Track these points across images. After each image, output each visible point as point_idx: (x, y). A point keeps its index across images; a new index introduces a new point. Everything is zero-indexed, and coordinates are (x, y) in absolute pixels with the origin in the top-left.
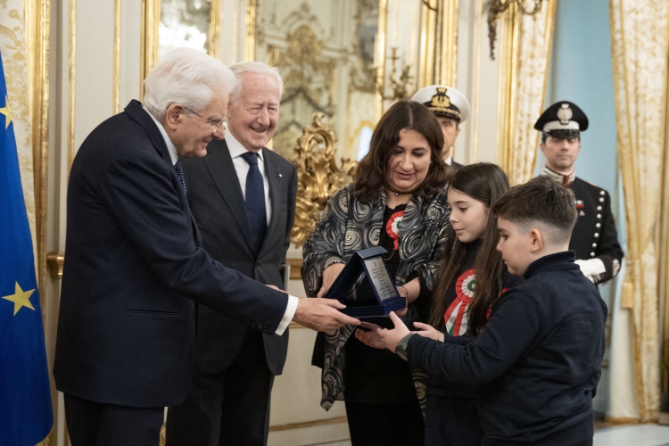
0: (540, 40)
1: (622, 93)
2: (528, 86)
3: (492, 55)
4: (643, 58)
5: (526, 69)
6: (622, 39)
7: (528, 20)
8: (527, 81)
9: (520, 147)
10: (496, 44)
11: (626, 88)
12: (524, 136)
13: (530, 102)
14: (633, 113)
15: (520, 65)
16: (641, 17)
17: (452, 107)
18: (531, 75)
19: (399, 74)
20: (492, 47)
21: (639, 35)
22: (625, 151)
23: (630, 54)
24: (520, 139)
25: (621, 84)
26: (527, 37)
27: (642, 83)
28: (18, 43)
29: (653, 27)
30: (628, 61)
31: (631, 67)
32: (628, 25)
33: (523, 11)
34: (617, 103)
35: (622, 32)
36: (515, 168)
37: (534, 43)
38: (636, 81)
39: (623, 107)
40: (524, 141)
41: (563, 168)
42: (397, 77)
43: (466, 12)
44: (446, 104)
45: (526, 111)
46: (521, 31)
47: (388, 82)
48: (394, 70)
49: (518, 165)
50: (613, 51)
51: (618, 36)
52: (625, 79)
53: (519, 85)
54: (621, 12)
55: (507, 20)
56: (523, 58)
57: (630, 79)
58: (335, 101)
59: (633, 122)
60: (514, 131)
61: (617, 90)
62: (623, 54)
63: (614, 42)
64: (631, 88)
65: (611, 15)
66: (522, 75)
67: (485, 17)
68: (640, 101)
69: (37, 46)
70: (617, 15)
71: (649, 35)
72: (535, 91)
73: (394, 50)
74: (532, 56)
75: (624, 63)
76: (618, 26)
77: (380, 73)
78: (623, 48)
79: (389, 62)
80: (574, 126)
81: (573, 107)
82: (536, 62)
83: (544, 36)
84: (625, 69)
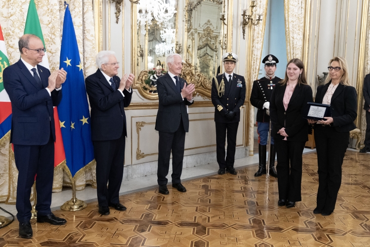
0: (260, 32)
1: (288, 47)
3: (244, 38)
4: (295, 36)
5: (256, 41)
6: (289, 30)
7: (256, 26)
8: (256, 45)
9: (254, 65)
10: (245, 34)
11: (290, 45)
12: (255, 62)
13: (257, 51)
14: (292, 53)
15: (253, 41)
16: (294, 23)
17: (233, 58)
18: (258, 43)
20: (244, 36)
21: (294, 29)
23: (291, 35)
24: (254, 63)
26: (256, 32)
27: (295, 43)
28: (93, 44)
29: (299, 26)
30: (290, 37)
31: (291, 39)
32: (291, 26)
33: (254, 24)
34: (287, 50)
35: (289, 28)
36: (252, 71)
37: (258, 33)
38: (293, 43)
39: (289, 51)
40: (255, 63)
43: (235, 25)
44: (231, 58)
45: (256, 54)
46: (254, 30)
49: (253, 70)
50: (286, 34)
51: (287, 29)
52: (289, 43)
53: (253, 47)
55: (249, 27)
56: (255, 38)
57: (291, 42)
59: (292, 55)
60: (251, 60)
62: (289, 35)
63: (286, 31)
64: (291, 45)
65: (285, 23)
66: (254, 44)
67: (242, 27)
68: (294, 49)
69: (99, 44)
70: (287, 23)
71: (298, 29)
72: (259, 48)
74: (258, 37)
75: (289, 38)
76: (287, 26)
78: (289, 33)
82: (259, 39)
83: (262, 31)
84: (290, 40)
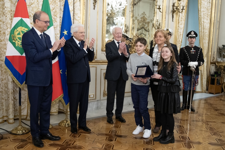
0: (183, 17)
1: (200, 28)
2: (180, 27)
3: (173, 21)
4: (205, 21)
5: (180, 23)
6: (201, 17)
7: (180, 14)
8: (180, 26)
9: (178, 39)
10: (174, 18)
11: (201, 27)
12: (179, 36)
13: (181, 30)
14: (203, 32)
15: (179, 23)
16: (205, 12)
17: (170, 32)
18: (181, 24)
19: (158, 24)
20: (173, 19)
21: (204, 16)
22: (201, 39)
23: (202, 20)
25: (200, 26)
26: (180, 17)
27: (205, 25)
28: (79, 22)
29: (208, 14)
30: (202, 21)
31: (203, 22)
32: (202, 14)
33: (179, 12)
34: (199, 30)
35: (201, 15)
36: (177, 43)
37: (182, 18)
38: (203, 25)
39: (201, 30)
41: (192, 44)
42: (158, 25)
43: (167, 13)
44: (168, 31)
45: (180, 32)
46: (179, 16)
47: (156, 26)
48: (157, 24)
51: (200, 16)
52: (201, 25)
53: (178, 26)
54: (201, 12)
55: (176, 14)
56: (179, 21)
57: (202, 25)
58: (149, 29)
59: (203, 33)
60: (177, 35)
61: (199, 27)
62: (201, 20)
63: (199, 18)
64: (202, 27)
65: (199, 12)
66: (179, 25)
67: (171, 13)
68: (204, 29)
70: (200, 12)
71: (207, 16)
72: (182, 28)
73: (157, 20)
74: (181, 21)
75: (201, 22)
76: (200, 14)
77: (155, 24)
78: (201, 19)
79: (156, 22)
80: (194, 35)
81: (194, 32)
82: (182, 22)
83: (184, 17)
84: (201, 23)
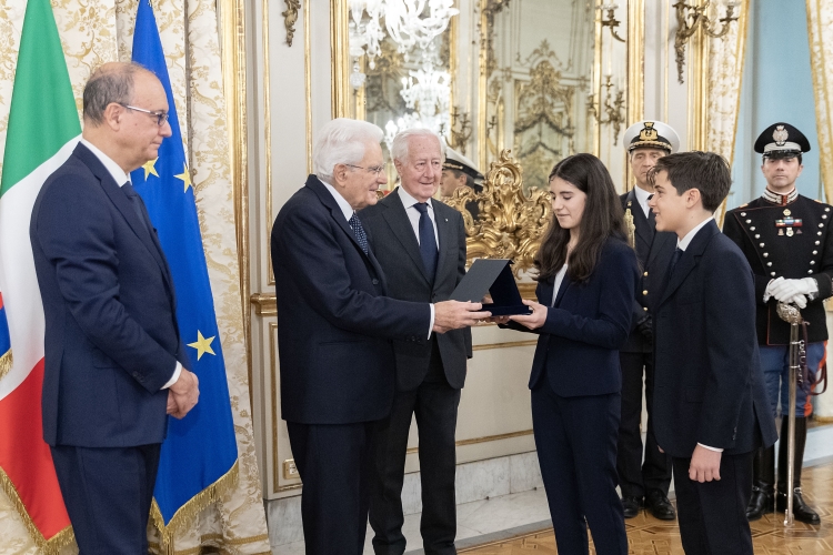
0: (732, 60)
1: (822, 103)
2: (720, 105)
3: (680, 77)
5: (717, 89)
6: (821, 51)
7: (717, 41)
8: (718, 100)
10: (684, 67)
11: (826, 97)
13: (723, 120)
15: (710, 86)
17: (659, 138)
18: (724, 94)
19: (614, 98)
20: (680, 71)
22: (826, 159)
23: (830, 66)
25: (822, 96)
26: (718, 58)
28: (218, 111)
30: (827, 71)
31: (832, 77)
32: (827, 36)
33: (711, 33)
34: (818, 113)
35: (821, 43)
37: (725, 63)
39: (823, 117)
41: (782, 187)
42: (611, 102)
43: (652, 40)
44: (653, 136)
45: (718, 129)
46: (712, 52)
47: (603, 107)
48: (609, 96)
50: (811, 62)
51: (817, 49)
52: (825, 90)
53: (710, 105)
54: (820, 24)
55: (696, 43)
56: (714, 78)
57: (830, 89)
58: (574, 123)
61: (817, 101)
62: (822, 66)
63: (812, 54)
64: (831, 98)
65: (809, 28)
66: (714, 96)
67: (672, 43)
69: (235, 111)
70: (815, 28)
72: (728, 109)
73: (609, 78)
74: (724, 76)
75: (823, 73)
76: (816, 39)
77: (596, 99)
78: (822, 59)
79: (604, 88)
81: (787, 127)
82: (728, 82)
83: (736, 56)
84: (825, 79)
